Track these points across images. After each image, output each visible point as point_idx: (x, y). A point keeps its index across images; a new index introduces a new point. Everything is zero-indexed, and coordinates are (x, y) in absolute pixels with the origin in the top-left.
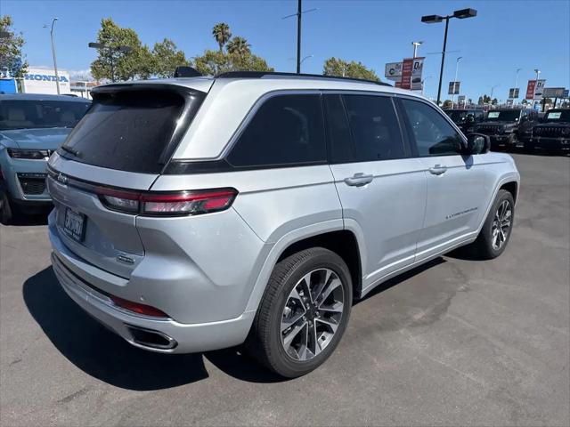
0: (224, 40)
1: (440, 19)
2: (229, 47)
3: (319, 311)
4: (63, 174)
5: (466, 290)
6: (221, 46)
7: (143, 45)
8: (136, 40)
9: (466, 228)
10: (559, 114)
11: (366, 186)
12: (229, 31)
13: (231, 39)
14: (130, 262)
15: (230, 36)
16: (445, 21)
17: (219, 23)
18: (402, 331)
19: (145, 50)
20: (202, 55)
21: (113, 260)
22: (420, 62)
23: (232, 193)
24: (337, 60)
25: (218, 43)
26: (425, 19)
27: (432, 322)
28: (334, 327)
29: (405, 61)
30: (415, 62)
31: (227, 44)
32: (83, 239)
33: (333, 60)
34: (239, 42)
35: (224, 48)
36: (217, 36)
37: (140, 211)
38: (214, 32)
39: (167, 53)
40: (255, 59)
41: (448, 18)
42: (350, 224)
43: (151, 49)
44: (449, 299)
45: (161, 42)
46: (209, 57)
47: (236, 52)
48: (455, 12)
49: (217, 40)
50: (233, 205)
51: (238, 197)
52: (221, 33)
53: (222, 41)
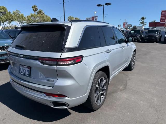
0: (36, 10)
1: (102, 5)
2: (37, 13)
3: (101, 90)
4: (20, 54)
5: (129, 79)
6: (35, 12)
7: (9, 12)
8: (6, 10)
9: (127, 63)
10: (134, 31)
11: (110, 53)
13: (38, 10)
14: (53, 81)
15: (38, 9)
16: (103, 6)
17: (34, 5)
18: (119, 93)
19: (9, 13)
20: (29, 15)
21: (45, 81)
22: (97, 17)
23: (82, 57)
24: (71, 17)
25: (34, 12)
26: (98, 5)
27: (125, 89)
28: (105, 94)
29: (92, 17)
30: (95, 17)
31: (37, 12)
32: (30, 75)
33: (70, 17)
34: (41, 11)
35: (36, 13)
36: (33, 9)
37: (57, 65)
38: (32, 8)
39: (18, 14)
40: (47, 16)
41: (104, 5)
42: (108, 64)
43: (12, 13)
44: (126, 82)
45: (15, 11)
46: (32, 16)
47: (40, 14)
48: (106, 4)
49: (34, 10)
50: (83, 61)
51: (84, 58)
52: (35, 8)
53: (35, 11)
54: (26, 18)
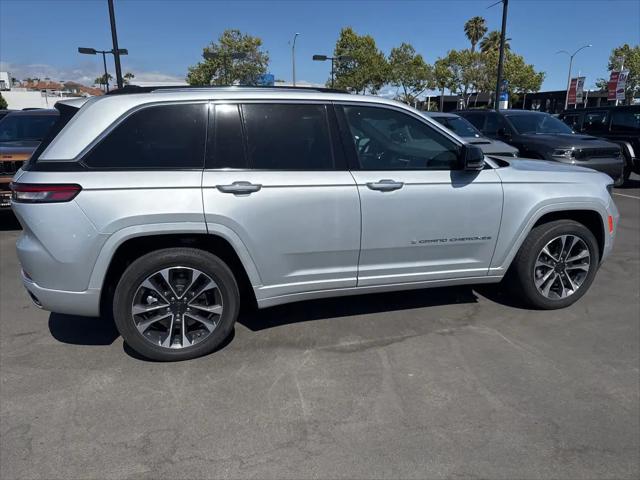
0: (478, 36)
2: (483, 44)
3: (189, 307)
6: (474, 44)
7: (379, 53)
8: (373, 47)
12: (484, 25)
13: (486, 35)
15: (485, 30)
17: (472, 17)
18: (307, 352)
19: (380, 57)
20: (445, 56)
23: (77, 189)
25: (469, 42)
27: (351, 352)
28: (211, 328)
31: (480, 41)
33: (625, 48)
34: (497, 37)
36: (469, 33)
38: (466, 29)
43: (387, 55)
45: (398, 46)
46: (453, 58)
47: (491, 49)
49: (469, 37)
50: (75, 199)
51: (82, 192)
52: (474, 29)
53: (474, 38)
54: (430, 68)
